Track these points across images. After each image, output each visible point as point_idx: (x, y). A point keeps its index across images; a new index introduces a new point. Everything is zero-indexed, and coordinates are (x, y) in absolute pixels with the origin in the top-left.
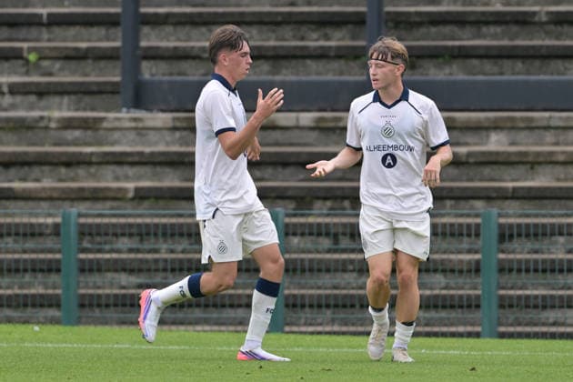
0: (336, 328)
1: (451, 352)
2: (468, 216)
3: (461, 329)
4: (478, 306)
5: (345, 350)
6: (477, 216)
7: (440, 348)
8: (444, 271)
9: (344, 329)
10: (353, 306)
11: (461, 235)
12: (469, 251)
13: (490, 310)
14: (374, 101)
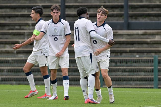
0: (116, 86)
1: (146, 92)
2: (150, 57)
3: (149, 86)
4: (153, 80)
5: (118, 92)
6: (153, 57)
7: (143, 91)
8: (144, 71)
9: (118, 86)
10: (121, 80)
11: (148, 62)
12: (151, 66)
13: (156, 81)
14: (95, 25)
